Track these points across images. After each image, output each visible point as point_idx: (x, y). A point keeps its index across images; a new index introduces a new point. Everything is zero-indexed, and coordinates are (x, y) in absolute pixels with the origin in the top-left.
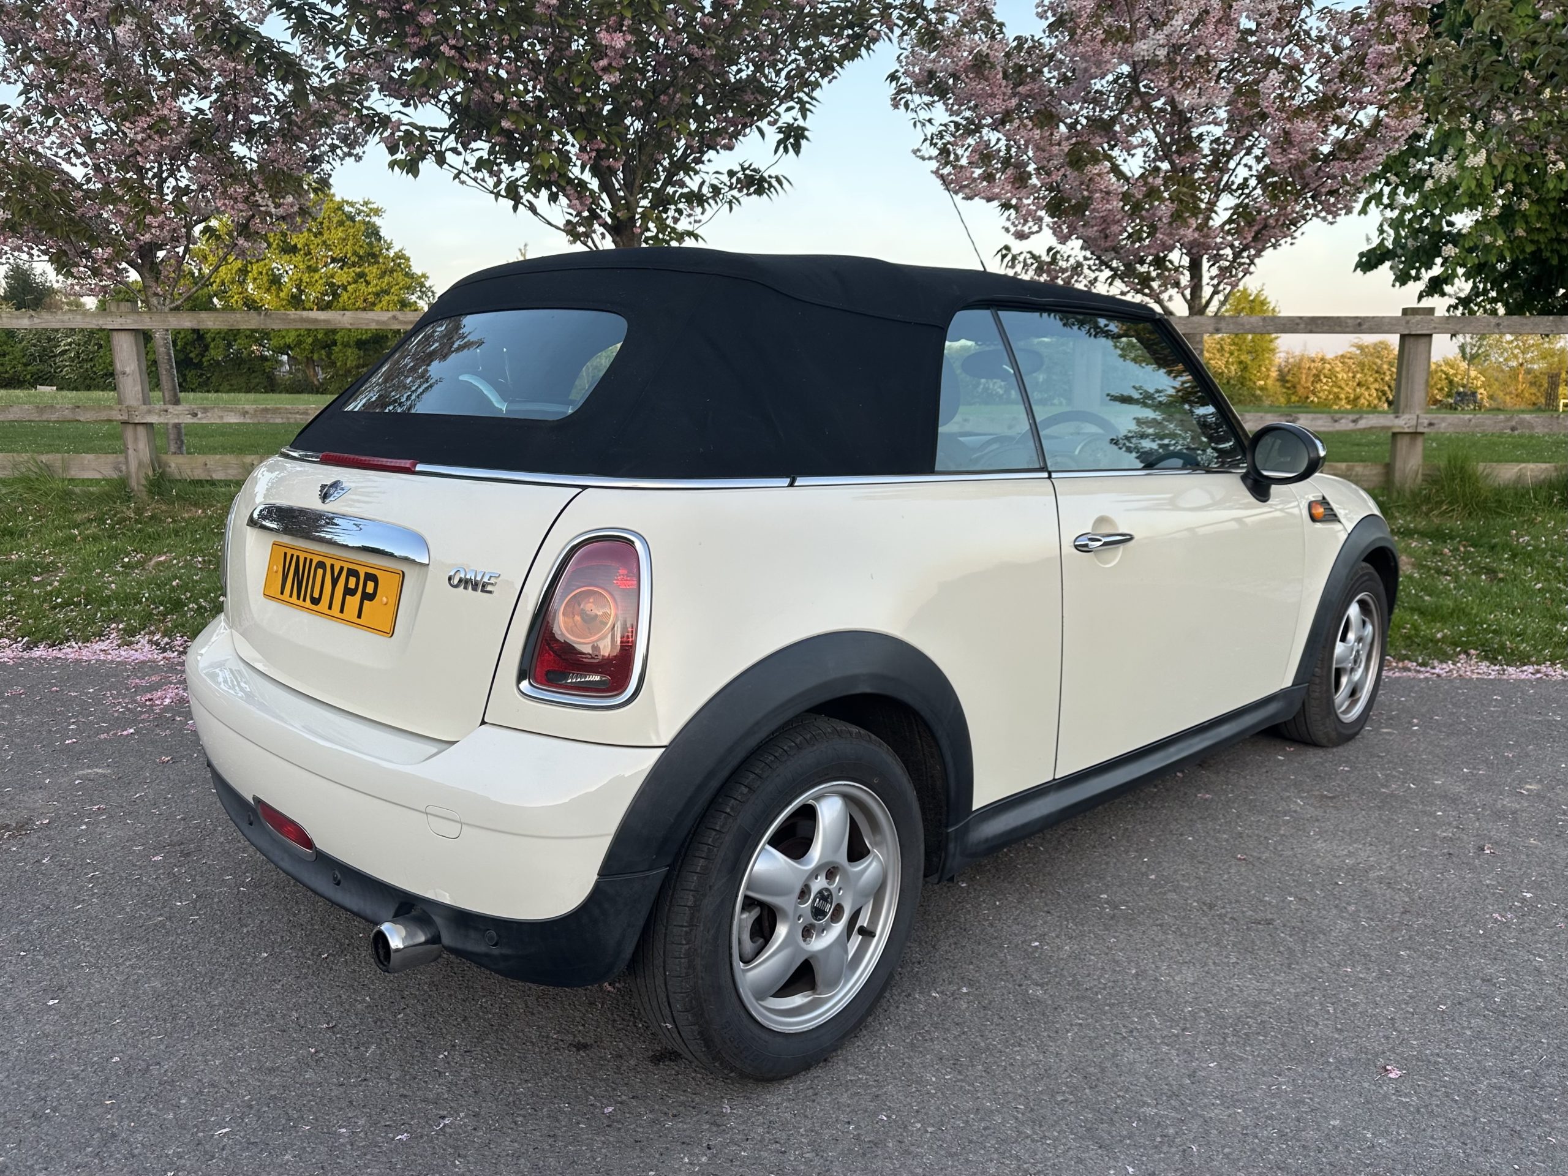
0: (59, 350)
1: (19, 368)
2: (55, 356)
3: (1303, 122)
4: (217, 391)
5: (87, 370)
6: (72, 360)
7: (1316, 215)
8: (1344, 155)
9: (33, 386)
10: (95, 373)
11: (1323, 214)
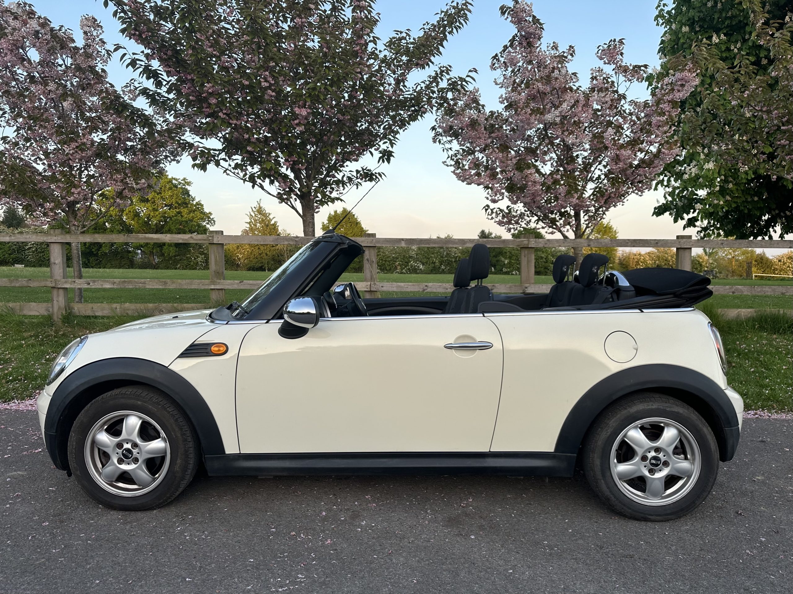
0: (27, 247)
1: (7, 256)
2: (25, 250)
3: (625, 151)
4: (104, 268)
5: (40, 257)
6: (33, 252)
7: (633, 192)
8: (645, 166)
9: (13, 264)
10: (44, 258)
11: (636, 191)
